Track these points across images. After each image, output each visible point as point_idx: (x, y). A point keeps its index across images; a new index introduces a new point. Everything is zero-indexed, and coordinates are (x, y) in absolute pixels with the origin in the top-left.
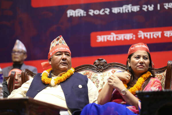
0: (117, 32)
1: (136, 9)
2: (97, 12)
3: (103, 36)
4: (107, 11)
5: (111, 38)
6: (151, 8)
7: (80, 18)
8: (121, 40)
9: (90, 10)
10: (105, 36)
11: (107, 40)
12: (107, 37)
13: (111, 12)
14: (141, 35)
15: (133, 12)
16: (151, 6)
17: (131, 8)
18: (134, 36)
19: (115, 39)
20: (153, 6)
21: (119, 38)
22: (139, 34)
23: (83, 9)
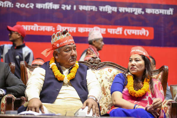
0: (39, 23)
1: (56, 7)
2: (23, 6)
3: (27, 26)
4: (32, 6)
5: (34, 28)
6: (69, 8)
7: (8, 8)
8: (42, 31)
9: (17, 3)
10: (29, 26)
11: (31, 30)
12: (31, 27)
13: (35, 6)
14: (59, 28)
15: (53, 9)
16: (69, 6)
17: (52, 6)
18: (54, 28)
19: (37, 30)
20: (70, 6)
21: (40, 29)
22: (57, 27)
23: (11, 2)
